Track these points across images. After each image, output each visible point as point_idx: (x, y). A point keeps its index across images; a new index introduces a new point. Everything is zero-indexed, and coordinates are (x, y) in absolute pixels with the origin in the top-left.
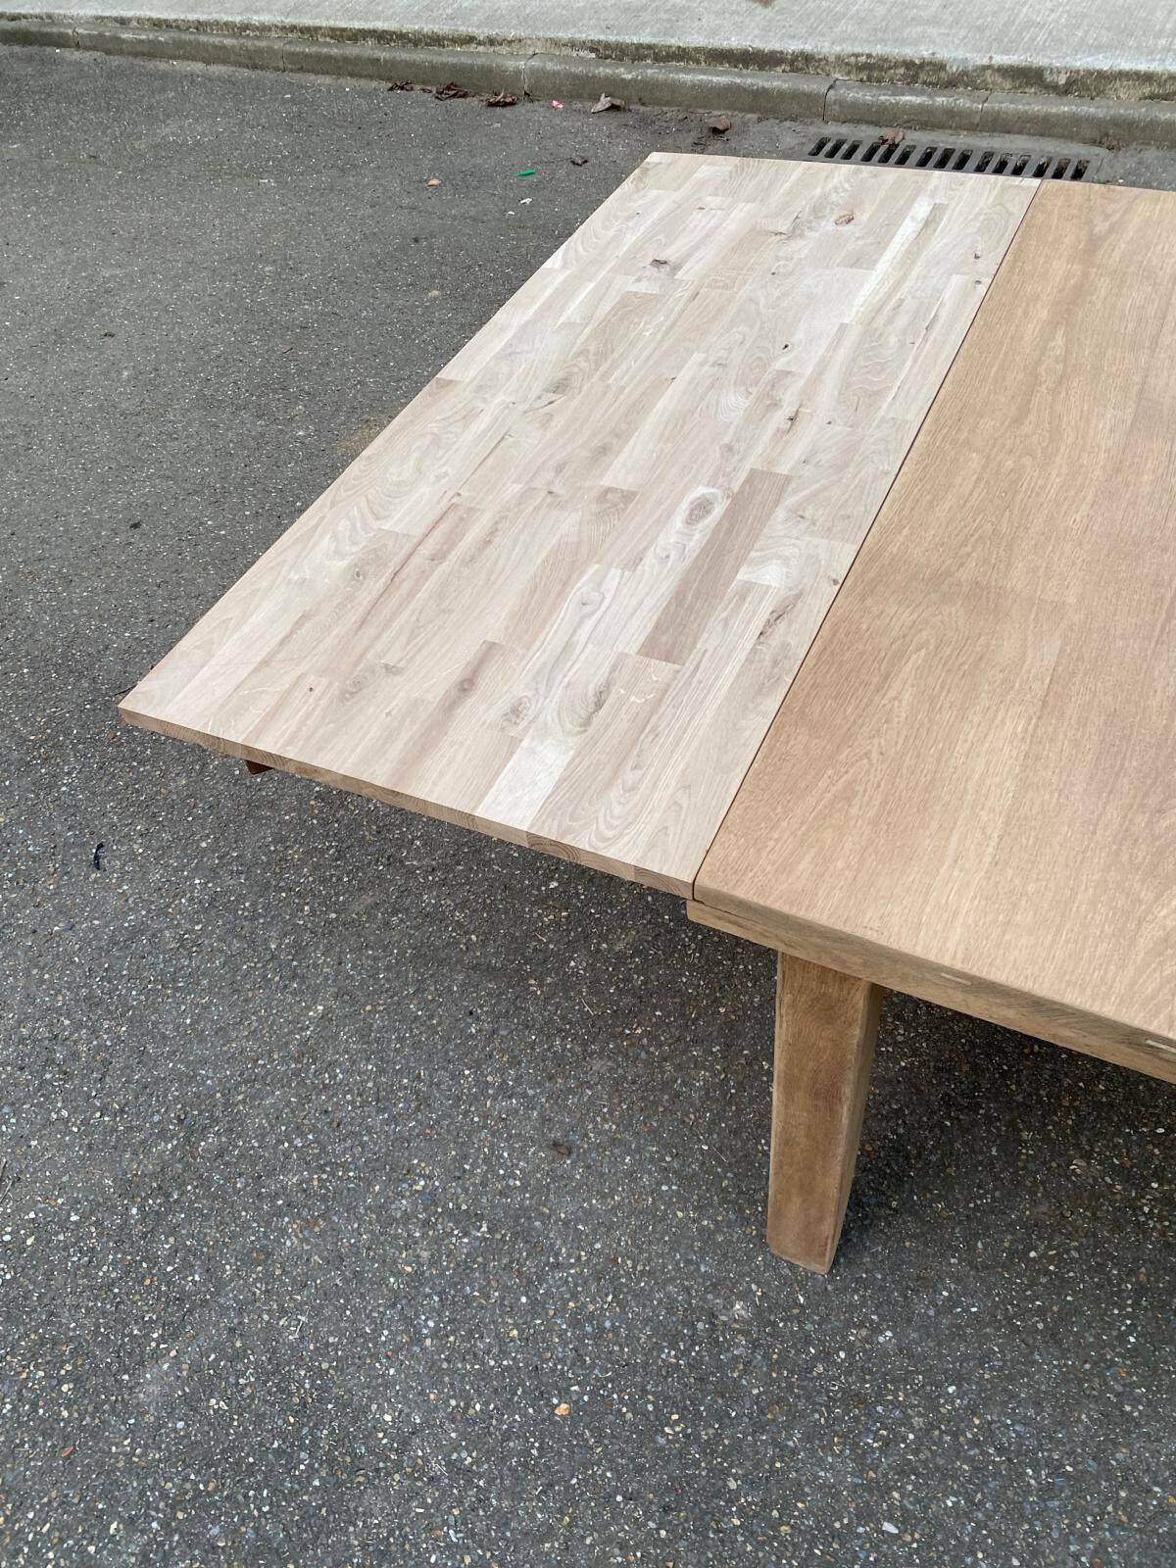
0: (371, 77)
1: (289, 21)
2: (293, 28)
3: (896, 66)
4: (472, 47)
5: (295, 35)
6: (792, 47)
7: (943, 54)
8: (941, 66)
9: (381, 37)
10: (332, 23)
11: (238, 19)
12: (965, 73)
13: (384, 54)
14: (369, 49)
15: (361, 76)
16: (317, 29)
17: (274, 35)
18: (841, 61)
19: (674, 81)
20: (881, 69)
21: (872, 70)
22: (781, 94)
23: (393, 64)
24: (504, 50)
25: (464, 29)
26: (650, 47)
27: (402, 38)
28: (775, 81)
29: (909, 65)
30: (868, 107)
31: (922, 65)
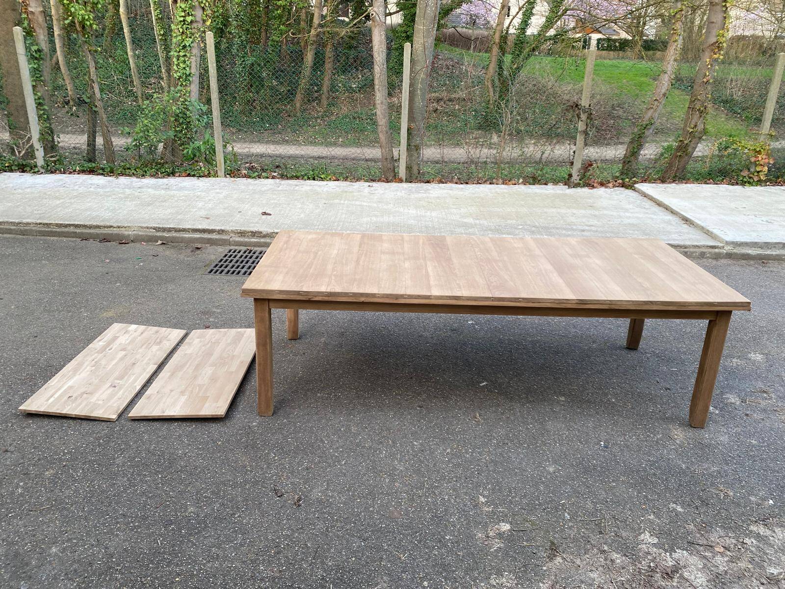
0: (73, 237)
1: (39, 221)
2: (40, 224)
3: (248, 232)
4: (111, 229)
5: (41, 226)
6: (218, 228)
7: (261, 230)
8: (261, 233)
9: (76, 226)
10: (57, 222)
11: (17, 221)
12: (268, 234)
13: (78, 231)
14: (72, 229)
15: (68, 237)
16: (50, 224)
17: (32, 225)
18: (232, 231)
19: (182, 237)
20: (244, 233)
21: (242, 234)
22: (216, 239)
23: (82, 233)
24: (123, 229)
25: (108, 224)
26: (173, 228)
27: (85, 226)
28: (214, 236)
29: (252, 232)
30: (242, 242)
31: (256, 232)
